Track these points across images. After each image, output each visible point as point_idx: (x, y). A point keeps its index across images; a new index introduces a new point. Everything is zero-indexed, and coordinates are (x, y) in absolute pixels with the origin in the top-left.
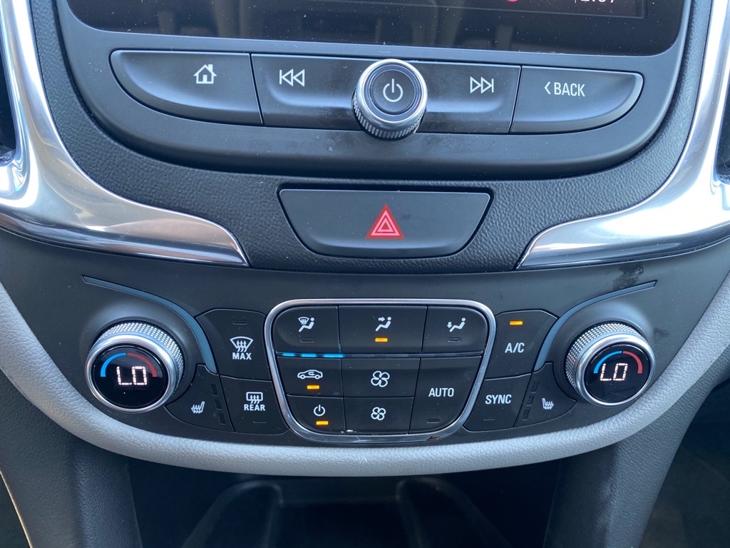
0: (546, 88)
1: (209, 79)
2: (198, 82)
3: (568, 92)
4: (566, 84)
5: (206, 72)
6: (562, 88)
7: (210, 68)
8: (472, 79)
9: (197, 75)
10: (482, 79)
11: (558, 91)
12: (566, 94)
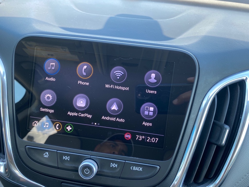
0: (131, 168)
1: (47, 156)
2: (44, 156)
3: (137, 169)
4: (137, 167)
5: (46, 154)
6: (136, 168)
7: (47, 153)
8: (111, 163)
9: (44, 154)
10: (114, 164)
11: (134, 169)
12: (137, 170)
